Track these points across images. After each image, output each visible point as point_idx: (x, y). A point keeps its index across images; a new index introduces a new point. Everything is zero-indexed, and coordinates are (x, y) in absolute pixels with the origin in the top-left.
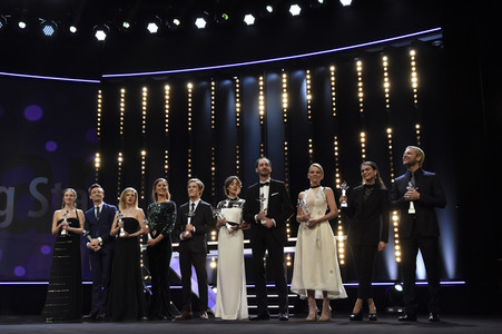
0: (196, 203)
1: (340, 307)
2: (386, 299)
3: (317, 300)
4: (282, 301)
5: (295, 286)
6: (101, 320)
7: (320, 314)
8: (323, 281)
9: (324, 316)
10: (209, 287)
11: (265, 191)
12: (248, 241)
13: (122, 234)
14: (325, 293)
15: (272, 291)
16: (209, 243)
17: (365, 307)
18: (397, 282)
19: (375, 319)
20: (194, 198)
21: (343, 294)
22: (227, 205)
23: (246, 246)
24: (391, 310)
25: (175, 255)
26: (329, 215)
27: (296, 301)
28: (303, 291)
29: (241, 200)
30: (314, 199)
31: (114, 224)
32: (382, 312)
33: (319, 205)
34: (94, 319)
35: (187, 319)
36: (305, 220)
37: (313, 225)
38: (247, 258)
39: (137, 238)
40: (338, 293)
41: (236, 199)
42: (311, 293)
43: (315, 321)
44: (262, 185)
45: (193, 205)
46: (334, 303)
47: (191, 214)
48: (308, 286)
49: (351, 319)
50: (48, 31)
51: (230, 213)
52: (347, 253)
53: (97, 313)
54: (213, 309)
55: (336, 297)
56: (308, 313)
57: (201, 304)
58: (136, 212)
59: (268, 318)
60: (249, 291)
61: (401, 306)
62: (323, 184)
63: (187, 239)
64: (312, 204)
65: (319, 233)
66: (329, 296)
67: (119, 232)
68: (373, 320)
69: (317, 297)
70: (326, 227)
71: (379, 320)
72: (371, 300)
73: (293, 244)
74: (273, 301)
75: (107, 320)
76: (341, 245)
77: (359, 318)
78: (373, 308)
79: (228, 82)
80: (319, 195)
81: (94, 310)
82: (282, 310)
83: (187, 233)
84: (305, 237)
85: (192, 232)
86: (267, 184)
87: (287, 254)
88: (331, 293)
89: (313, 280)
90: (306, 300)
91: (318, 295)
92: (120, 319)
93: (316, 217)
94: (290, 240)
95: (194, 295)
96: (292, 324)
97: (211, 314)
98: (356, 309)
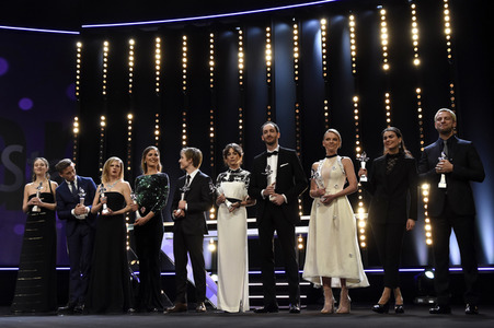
1: (361, 297)
2: (414, 288)
3: (334, 289)
5: (308, 272)
6: (79, 313)
7: (337, 305)
8: (341, 266)
9: (342, 308)
10: (208, 274)
11: (273, 162)
12: (254, 220)
13: (105, 211)
14: (343, 281)
15: (281, 278)
18: (428, 268)
19: (402, 311)
21: (365, 282)
22: (227, 178)
23: (251, 226)
24: (420, 300)
25: (168, 235)
26: (348, 189)
27: (310, 289)
28: (317, 278)
29: (244, 172)
30: (330, 171)
31: (96, 199)
32: (410, 302)
33: (337, 178)
34: (71, 312)
35: (180, 311)
36: (319, 195)
37: (329, 201)
38: (251, 240)
39: (122, 216)
40: (358, 281)
41: (238, 171)
42: (327, 280)
43: (331, 314)
44: (270, 155)
45: (189, 178)
46: (352, 292)
47: (185, 188)
48: (323, 272)
49: (375, 310)
51: (232, 188)
52: (369, 233)
53: (75, 305)
54: (213, 300)
55: (356, 285)
56: (323, 304)
57: (198, 292)
58: (120, 185)
59: (276, 310)
60: (252, 278)
61: (432, 296)
62: (341, 153)
64: (327, 177)
65: (336, 210)
66: (348, 284)
67: (102, 208)
68: (399, 312)
69: (333, 285)
70: (344, 203)
71: (406, 312)
72: (398, 290)
73: (306, 223)
74: (282, 290)
75: (87, 312)
76: (362, 224)
77: (383, 310)
78: (400, 300)
79: (229, 34)
80: (336, 165)
81: (72, 301)
82: (293, 301)
83: (179, 211)
84: (319, 215)
86: (275, 153)
87: (298, 235)
88: (351, 280)
89: (329, 265)
90: (320, 290)
91: (335, 283)
92: (102, 311)
93: (332, 191)
94: (303, 218)
95: (190, 283)
96: (303, 316)
97: (209, 305)
98: (382, 300)
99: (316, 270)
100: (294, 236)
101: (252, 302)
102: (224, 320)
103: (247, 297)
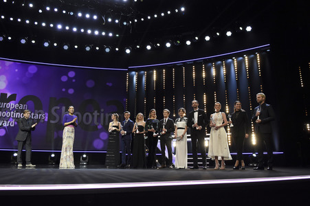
0: (167, 119)
1: (229, 164)
2: (249, 160)
4: (204, 161)
6: (128, 168)
8: (222, 152)
9: (222, 167)
11: (196, 114)
12: (189, 135)
13: (138, 132)
14: (223, 158)
15: (199, 156)
18: (254, 153)
19: (244, 169)
20: (166, 117)
21: (231, 158)
22: (179, 120)
23: (188, 137)
24: (251, 165)
25: (159, 141)
26: (224, 124)
27: (210, 160)
28: (213, 156)
29: (185, 118)
30: (217, 117)
31: (134, 128)
32: (247, 165)
33: (220, 120)
35: (163, 168)
36: (214, 126)
37: (217, 128)
38: (188, 142)
39: (143, 134)
40: (228, 158)
41: (183, 118)
42: (216, 157)
43: (218, 169)
44: (195, 112)
45: (165, 120)
47: (165, 124)
48: (215, 154)
49: (234, 169)
50: (107, 50)
51: (181, 124)
52: (232, 140)
57: (169, 162)
58: (142, 123)
59: (198, 168)
60: (189, 156)
61: (255, 163)
62: (221, 111)
63: (163, 135)
64: (216, 120)
65: (220, 132)
66: (225, 159)
67: (136, 131)
70: (223, 129)
72: (242, 161)
73: (208, 136)
74: (200, 161)
75: (131, 168)
76: (229, 137)
77: (237, 168)
78: (243, 164)
80: (219, 115)
82: (204, 165)
83: (163, 132)
84: (213, 133)
85: (165, 132)
86: (197, 111)
88: (226, 157)
89: (217, 152)
91: (220, 158)
93: (218, 125)
94: (207, 134)
96: (208, 171)
97: (174, 166)
98: (236, 165)
99: (213, 153)
101: (188, 165)
102: (179, 171)
103: (187, 163)
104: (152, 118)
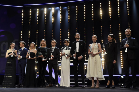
0: (54, 48)
1: (102, 83)
2: (118, 80)
3: (95, 81)
4: (83, 81)
6: (22, 87)
7: (96, 85)
8: (97, 74)
9: (97, 86)
10: (59, 76)
11: (78, 44)
12: (72, 61)
13: (29, 58)
14: (98, 78)
15: (80, 77)
16: (58, 61)
17: (111, 84)
18: (122, 75)
19: (114, 87)
21: (104, 79)
22: (65, 48)
23: (71, 62)
24: (119, 84)
26: (99, 52)
27: (88, 81)
28: (90, 78)
29: (70, 47)
31: (27, 54)
32: (116, 85)
33: (96, 49)
34: (19, 87)
35: (51, 86)
36: (91, 54)
37: (94, 55)
38: (71, 67)
40: (102, 78)
41: (68, 47)
42: (93, 78)
43: (94, 88)
44: (77, 42)
45: (53, 48)
46: (100, 81)
47: (52, 51)
48: (92, 76)
49: (106, 87)
52: (105, 65)
53: (20, 85)
54: (60, 83)
55: (101, 80)
56: (92, 85)
59: (78, 86)
60: (71, 77)
61: (123, 83)
64: (93, 49)
65: (96, 58)
66: (99, 79)
68: (113, 88)
69: (95, 80)
70: (98, 56)
71: (115, 88)
72: (113, 81)
73: (87, 62)
74: (80, 81)
75: (24, 87)
76: (103, 62)
77: (109, 87)
78: (113, 84)
79: (66, 8)
80: (96, 45)
81: (19, 83)
82: (83, 84)
83: (52, 58)
85: (53, 58)
86: (78, 41)
87: (85, 65)
88: (100, 78)
89: (94, 74)
90: (91, 81)
91: (95, 79)
92: (28, 87)
93: (95, 53)
94: (86, 60)
96: (86, 89)
97: (59, 85)
98: (108, 84)
99: (90, 75)
100: (84, 65)
101: (71, 84)
102: (63, 89)
104: (42, 47)
